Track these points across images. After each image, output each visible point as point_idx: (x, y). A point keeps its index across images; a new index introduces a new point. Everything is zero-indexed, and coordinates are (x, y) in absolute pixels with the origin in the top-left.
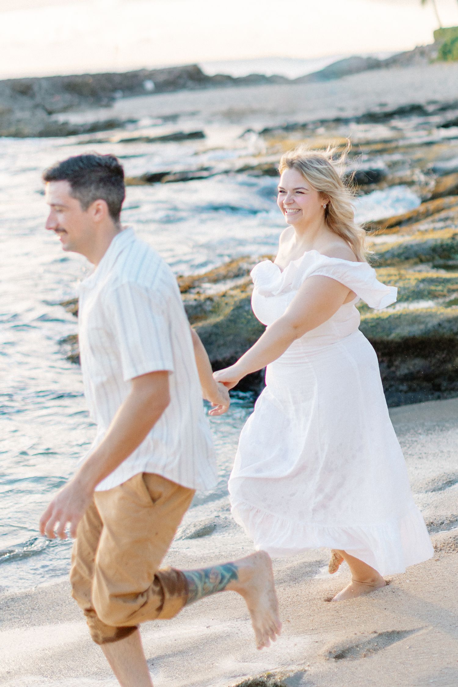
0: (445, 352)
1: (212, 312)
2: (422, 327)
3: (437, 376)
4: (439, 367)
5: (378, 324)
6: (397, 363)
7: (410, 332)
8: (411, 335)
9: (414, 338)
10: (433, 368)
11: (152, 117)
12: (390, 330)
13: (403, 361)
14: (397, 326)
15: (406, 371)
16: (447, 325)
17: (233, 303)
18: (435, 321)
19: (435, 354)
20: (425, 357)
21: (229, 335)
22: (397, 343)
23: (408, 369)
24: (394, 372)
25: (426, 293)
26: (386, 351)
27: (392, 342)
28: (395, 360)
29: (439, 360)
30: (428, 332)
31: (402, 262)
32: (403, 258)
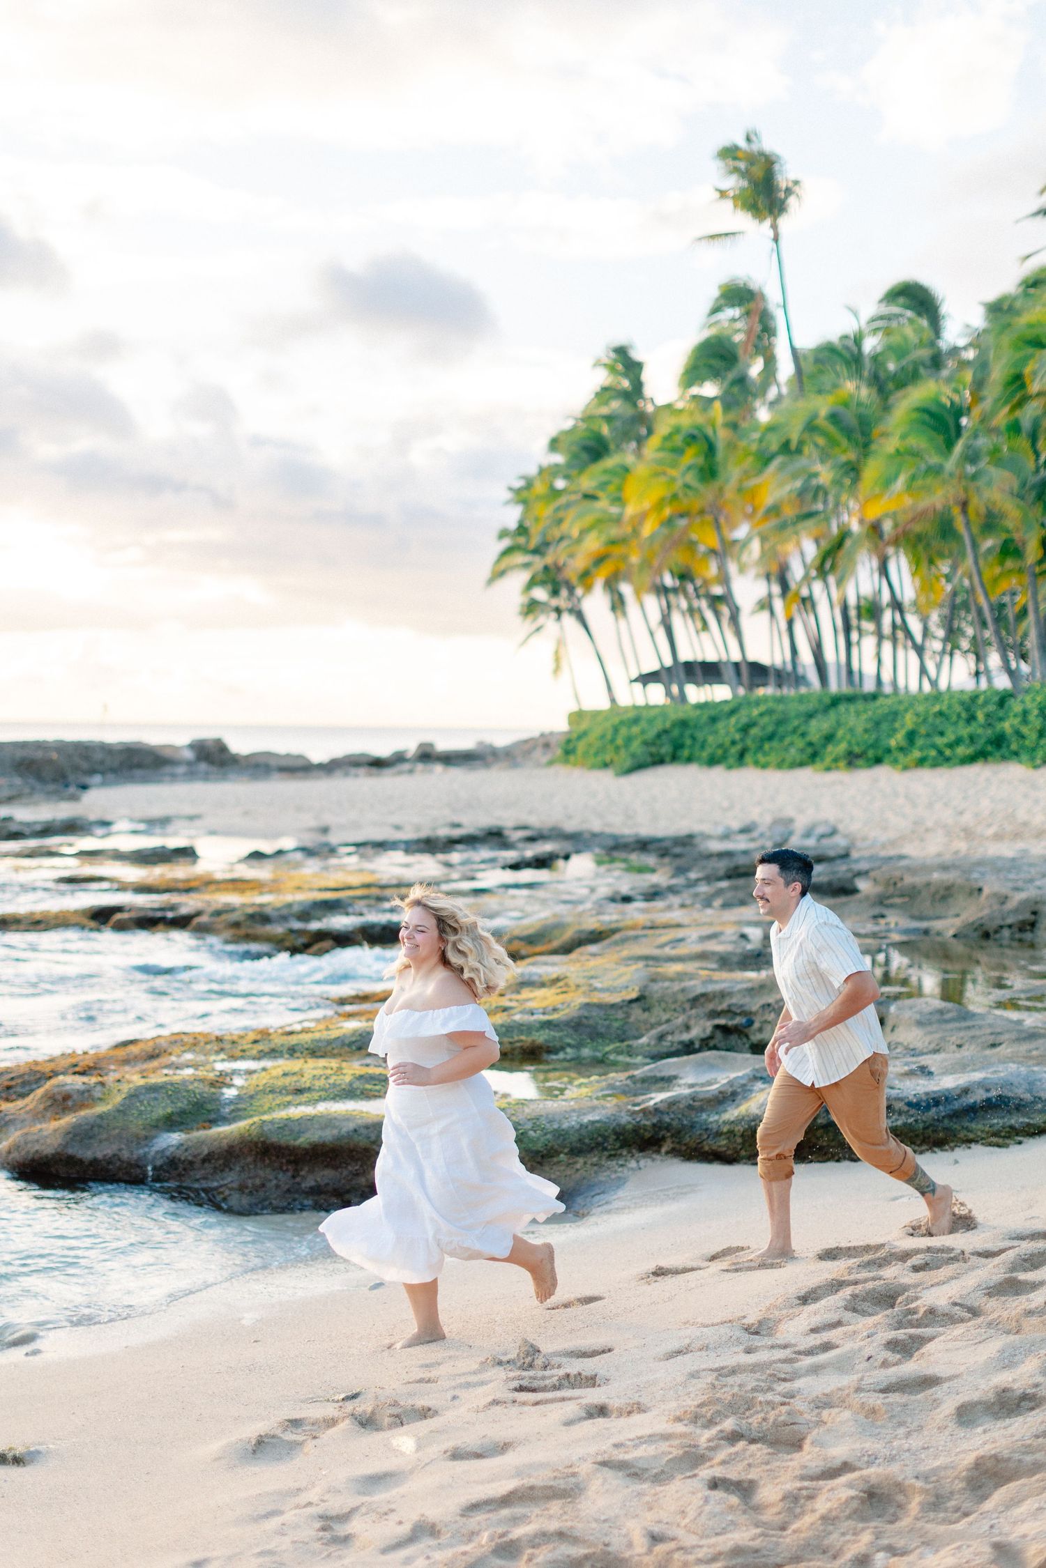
0: (359, 1163)
1: (100, 1099)
2: (335, 1132)
3: (348, 1192)
4: (351, 1180)
5: (286, 1125)
6: (303, 1173)
7: (320, 1137)
8: (321, 1141)
9: (323, 1145)
10: (343, 1181)
11: (132, 820)
12: (300, 1133)
13: (311, 1171)
14: (308, 1130)
15: (313, 1183)
16: (364, 1131)
17: (126, 1091)
18: (351, 1126)
19: (347, 1164)
20: (336, 1168)
21: (114, 1129)
22: (305, 1149)
23: (316, 1181)
24: (299, 1184)
25: (358, 1092)
26: (292, 1158)
27: (299, 1148)
28: (302, 1170)
29: (351, 1172)
30: (339, 1138)
31: (352, 1053)
32: (354, 1048)
